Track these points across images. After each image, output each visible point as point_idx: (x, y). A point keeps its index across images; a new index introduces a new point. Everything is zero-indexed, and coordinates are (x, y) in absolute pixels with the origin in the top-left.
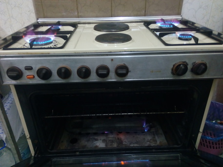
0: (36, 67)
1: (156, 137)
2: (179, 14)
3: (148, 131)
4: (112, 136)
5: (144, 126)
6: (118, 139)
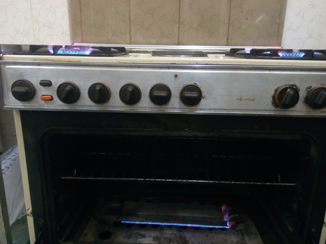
0: (57, 82)
1: (247, 239)
3: (233, 227)
4: (171, 232)
5: (226, 218)
6: (181, 237)
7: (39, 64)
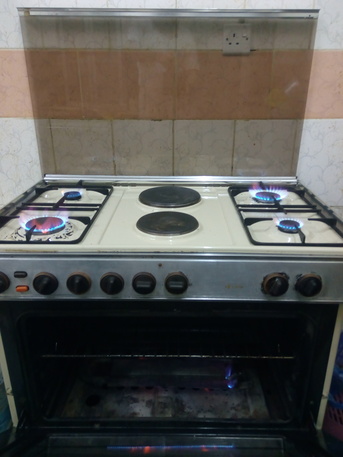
0: (33, 273)
1: (249, 401)
2: (293, 173)
3: (236, 386)
4: (166, 395)
6: (177, 400)
7: (12, 256)
